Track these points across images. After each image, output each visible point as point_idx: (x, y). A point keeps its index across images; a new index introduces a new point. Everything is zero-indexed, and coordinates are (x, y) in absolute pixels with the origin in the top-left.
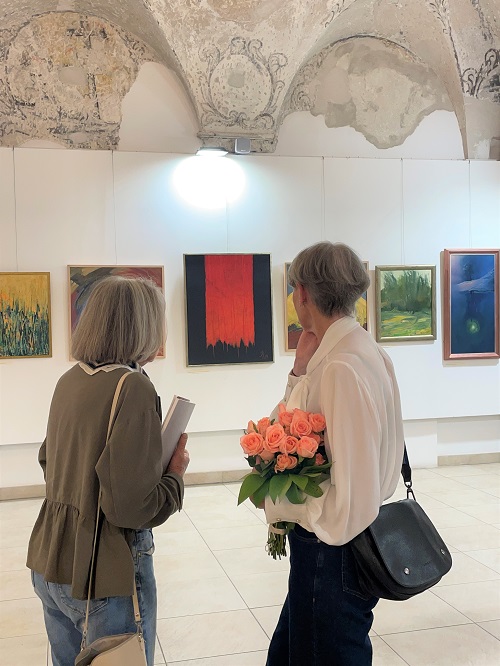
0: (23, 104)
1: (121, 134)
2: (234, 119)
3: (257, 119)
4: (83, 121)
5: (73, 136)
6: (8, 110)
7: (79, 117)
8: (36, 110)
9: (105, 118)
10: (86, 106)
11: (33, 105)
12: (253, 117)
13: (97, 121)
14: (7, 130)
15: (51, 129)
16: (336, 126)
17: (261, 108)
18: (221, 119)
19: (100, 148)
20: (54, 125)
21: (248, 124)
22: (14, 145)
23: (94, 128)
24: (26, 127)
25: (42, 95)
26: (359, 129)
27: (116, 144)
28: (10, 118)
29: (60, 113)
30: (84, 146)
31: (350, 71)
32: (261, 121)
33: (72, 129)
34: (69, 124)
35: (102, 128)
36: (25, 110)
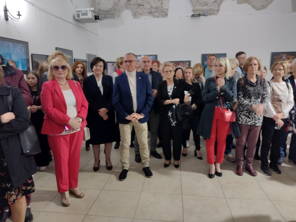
0: (141, 5)
1: (169, 12)
2: (204, 4)
3: (212, 3)
4: (158, 9)
5: (154, 14)
6: (137, 8)
7: (157, 8)
8: (144, 7)
9: (164, 7)
10: (159, 4)
11: (144, 5)
13: (162, 9)
14: (136, 14)
15: (148, 12)
16: (241, 3)
18: (200, 4)
19: (162, 17)
20: (149, 11)
21: (209, 5)
22: (138, 18)
23: (161, 11)
24: (141, 12)
25: (146, 2)
26: (250, 4)
27: (167, 15)
28: (138, 10)
29: (151, 7)
30: (158, 17)
32: (214, 4)
33: (154, 12)
34: (153, 10)
35: (163, 11)
36: (142, 7)
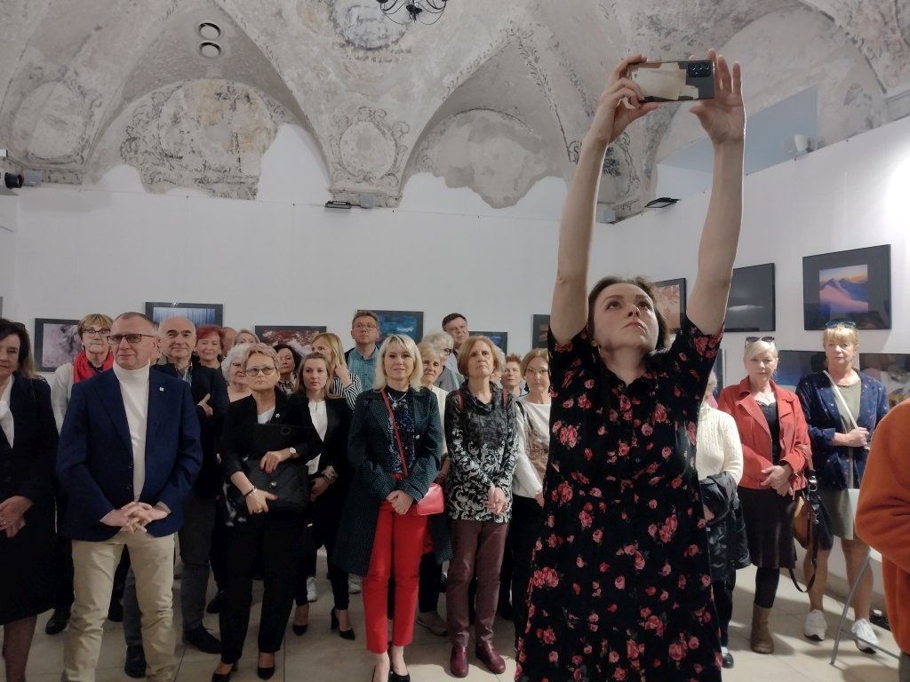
0: (172, 157)
1: (259, 186)
2: (362, 177)
3: (382, 178)
4: (226, 173)
5: (215, 187)
6: (158, 162)
7: (222, 170)
8: (184, 162)
9: (246, 172)
10: (229, 161)
11: (181, 158)
12: (379, 176)
13: (239, 174)
14: (156, 179)
15: (196, 180)
16: (455, 187)
17: (387, 168)
18: (350, 176)
19: (240, 198)
20: (199, 176)
21: (375, 181)
22: (162, 191)
23: (236, 179)
24: (173, 177)
25: (190, 150)
26: (476, 190)
27: (255, 194)
28: (160, 169)
29: (205, 166)
30: (225, 196)
31: (470, 139)
32: (387, 179)
33: (215, 179)
34: (212, 176)
35: (242, 180)
36: (174, 162)
